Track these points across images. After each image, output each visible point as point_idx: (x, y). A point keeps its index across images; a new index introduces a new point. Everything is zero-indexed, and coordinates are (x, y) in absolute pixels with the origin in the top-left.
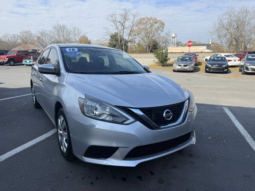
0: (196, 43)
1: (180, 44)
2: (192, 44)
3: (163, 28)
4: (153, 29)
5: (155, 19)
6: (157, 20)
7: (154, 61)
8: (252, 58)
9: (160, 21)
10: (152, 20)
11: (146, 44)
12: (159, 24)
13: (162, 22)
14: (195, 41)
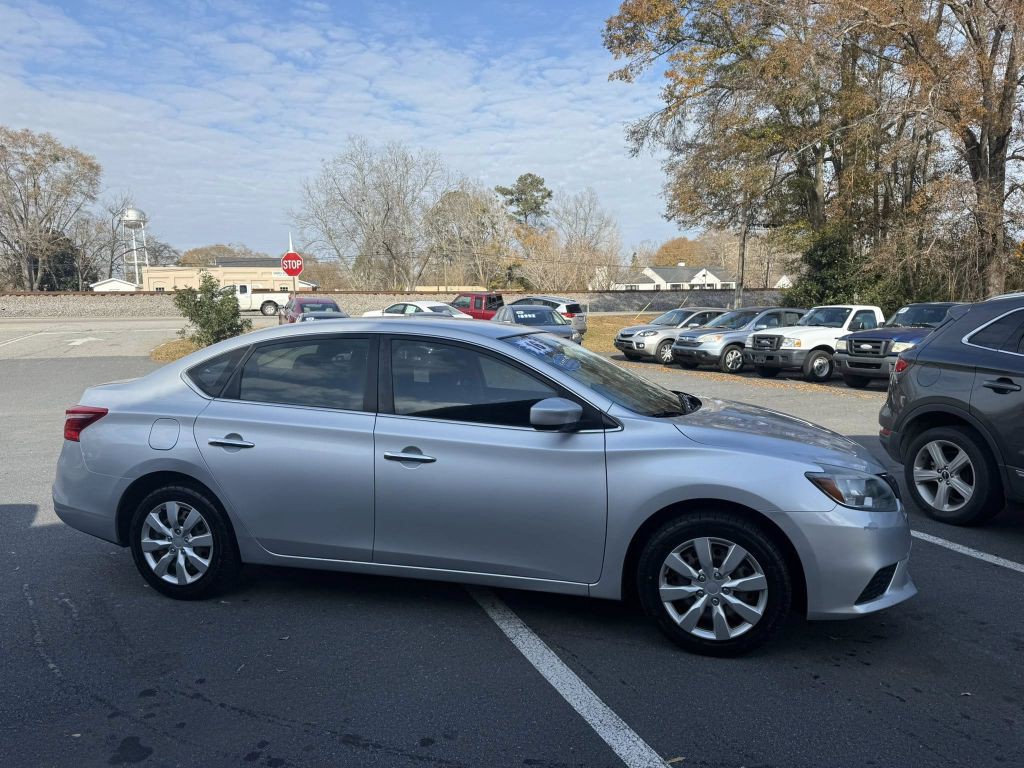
0: (231, 251)
1: (166, 253)
2: (300, 266)
3: (92, 183)
4: (42, 185)
5: (48, 141)
6: (62, 149)
7: (183, 332)
8: (528, 318)
9: (75, 154)
10: (34, 145)
11: (13, 248)
12: (70, 167)
13: (86, 159)
14: (226, 245)
